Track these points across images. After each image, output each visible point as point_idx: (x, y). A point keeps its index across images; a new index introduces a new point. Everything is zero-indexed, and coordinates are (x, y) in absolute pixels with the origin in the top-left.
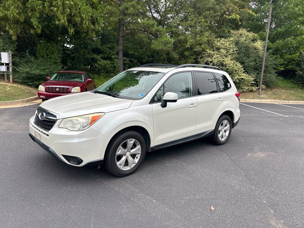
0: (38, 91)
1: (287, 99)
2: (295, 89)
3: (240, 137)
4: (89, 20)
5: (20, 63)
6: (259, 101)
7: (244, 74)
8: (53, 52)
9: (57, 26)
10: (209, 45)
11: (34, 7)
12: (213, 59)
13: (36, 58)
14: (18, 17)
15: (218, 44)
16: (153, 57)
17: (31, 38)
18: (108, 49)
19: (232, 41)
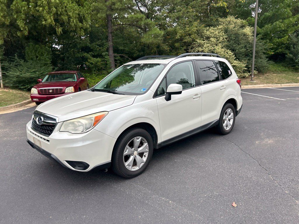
0: (30, 94)
1: (280, 82)
2: (286, 72)
3: (244, 125)
4: (77, 18)
5: (9, 68)
6: (253, 87)
7: (235, 61)
8: (42, 53)
9: (44, 26)
10: (198, 35)
11: (19, 9)
12: (204, 48)
13: (25, 61)
14: (4, 20)
15: (208, 33)
16: (144, 51)
17: (18, 42)
18: (98, 47)
19: (221, 29)
